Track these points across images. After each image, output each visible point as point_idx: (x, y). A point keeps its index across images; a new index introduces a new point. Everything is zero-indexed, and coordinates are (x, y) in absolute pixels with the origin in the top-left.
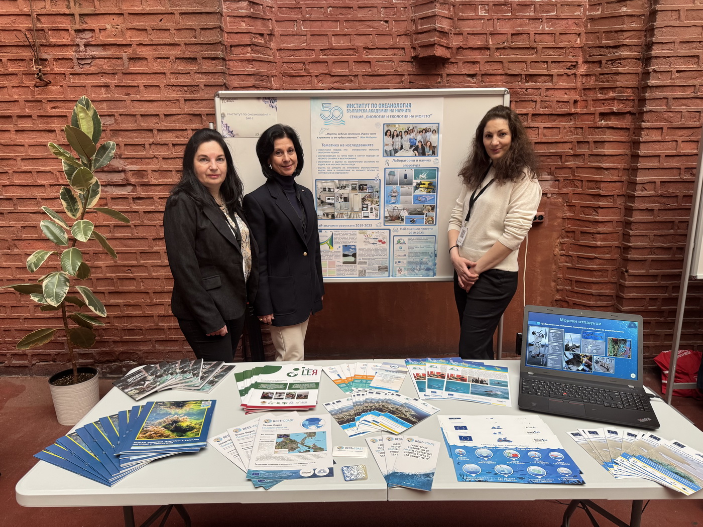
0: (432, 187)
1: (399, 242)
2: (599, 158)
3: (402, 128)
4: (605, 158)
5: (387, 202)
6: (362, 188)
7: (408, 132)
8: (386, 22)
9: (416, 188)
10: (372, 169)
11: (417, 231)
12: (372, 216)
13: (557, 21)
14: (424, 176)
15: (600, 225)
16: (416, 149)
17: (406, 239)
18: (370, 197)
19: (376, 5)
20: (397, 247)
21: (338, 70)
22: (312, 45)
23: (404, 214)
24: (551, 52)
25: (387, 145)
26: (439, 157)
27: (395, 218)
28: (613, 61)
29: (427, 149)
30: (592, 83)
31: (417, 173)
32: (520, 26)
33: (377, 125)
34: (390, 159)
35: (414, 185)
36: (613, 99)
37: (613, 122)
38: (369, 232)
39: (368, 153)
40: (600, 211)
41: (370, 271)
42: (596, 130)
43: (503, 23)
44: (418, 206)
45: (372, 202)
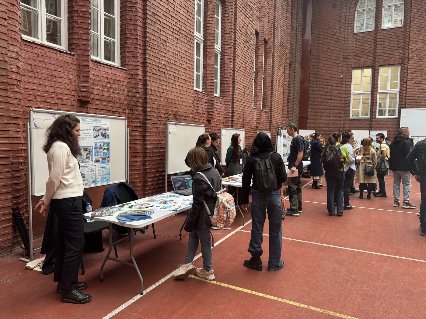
0: (108, 149)
1: (99, 170)
2: (135, 140)
3: (98, 128)
4: (137, 140)
5: (95, 155)
6: (86, 150)
7: (101, 130)
8: (68, 84)
9: (104, 150)
10: (90, 143)
11: (104, 166)
12: (90, 161)
13: (119, 95)
14: (106, 146)
15: (138, 162)
16: (103, 136)
17: (101, 169)
18: (89, 153)
19: (64, 77)
20: (98, 172)
21: (49, 101)
22: (39, 89)
23: (100, 159)
24: (118, 104)
25: (94, 134)
26: (110, 139)
27: (97, 161)
28: (136, 110)
29: (106, 136)
30: (130, 116)
31: (104, 144)
32: (110, 94)
33: (91, 126)
34: (96, 139)
35: (103, 148)
36: (138, 122)
37: (138, 129)
38: (89, 167)
39: (88, 136)
40: (137, 158)
41: (89, 183)
42: (133, 131)
43: (105, 92)
44: (104, 156)
45: (90, 155)
